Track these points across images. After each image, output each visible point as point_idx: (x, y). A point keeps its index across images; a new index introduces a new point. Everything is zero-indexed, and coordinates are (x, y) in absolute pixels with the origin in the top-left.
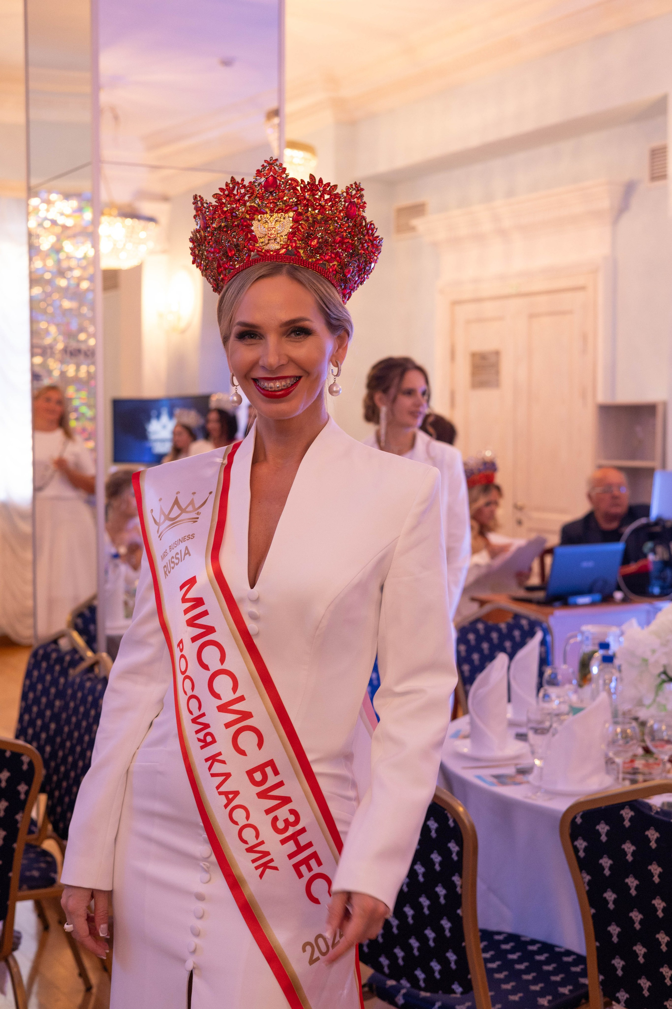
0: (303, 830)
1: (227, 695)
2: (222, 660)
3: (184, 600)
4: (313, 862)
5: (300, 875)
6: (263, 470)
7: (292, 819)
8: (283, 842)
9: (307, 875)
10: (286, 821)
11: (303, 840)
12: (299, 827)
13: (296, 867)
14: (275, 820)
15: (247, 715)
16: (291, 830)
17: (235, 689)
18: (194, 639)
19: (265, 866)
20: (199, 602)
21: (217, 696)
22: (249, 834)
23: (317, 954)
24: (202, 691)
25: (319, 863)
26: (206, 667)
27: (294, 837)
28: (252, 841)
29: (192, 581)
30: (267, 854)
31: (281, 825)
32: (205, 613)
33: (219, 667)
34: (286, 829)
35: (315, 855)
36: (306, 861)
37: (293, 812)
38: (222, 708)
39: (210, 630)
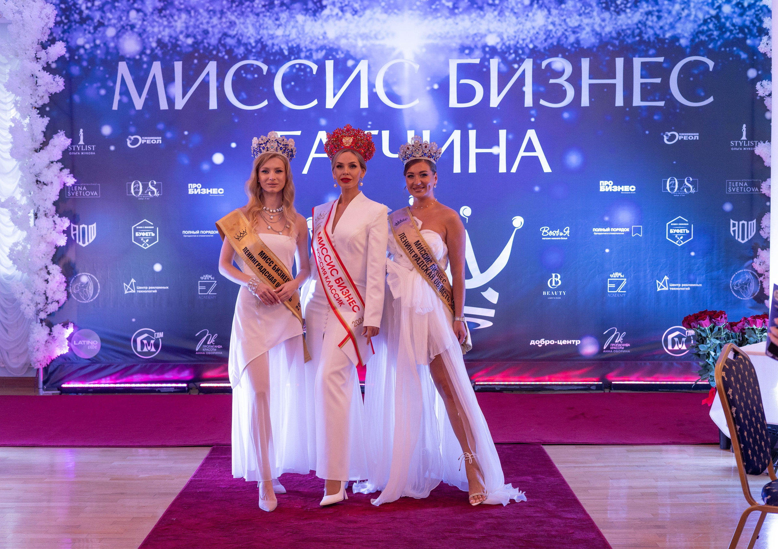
0: (350, 295)
1: (329, 261)
2: (327, 252)
3: (318, 238)
4: (354, 302)
5: (351, 305)
6: (340, 205)
7: (347, 292)
8: (345, 297)
9: (352, 305)
10: (346, 292)
11: (350, 297)
12: (349, 294)
13: (349, 303)
14: (343, 292)
15: (334, 266)
16: (347, 295)
17: (330, 260)
18: (320, 248)
19: (341, 304)
20: (321, 238)
21: (326, 262)
22: (336, 296)
23: (356, 325)
24: (323, 261)
25: (355, 303)
26: (323, 254)
27: (348, 296)
28: (337, 298)
29: (320, 233)
30: (341, 300)
31: (344, 293)
32: (323, 241)
33: (326, 254)
34: (346, 294)
35: (354, 301)
36: (352, 302)
37: (347, 290)
38: (328, 265)
39: (324, 245)
